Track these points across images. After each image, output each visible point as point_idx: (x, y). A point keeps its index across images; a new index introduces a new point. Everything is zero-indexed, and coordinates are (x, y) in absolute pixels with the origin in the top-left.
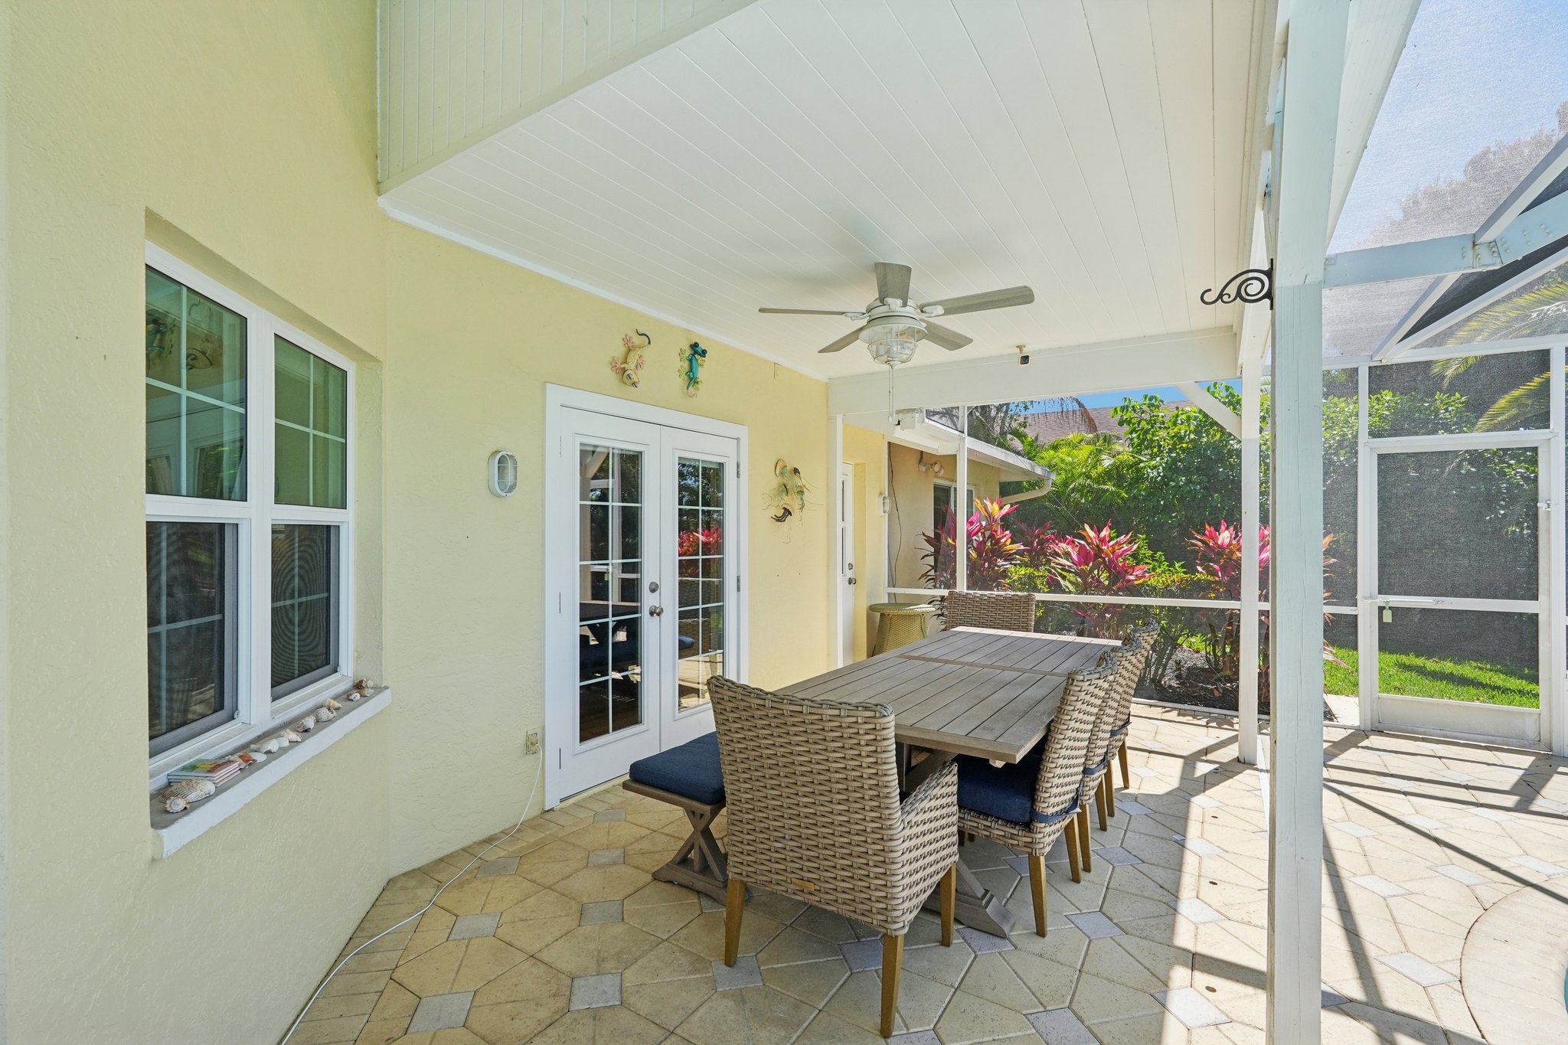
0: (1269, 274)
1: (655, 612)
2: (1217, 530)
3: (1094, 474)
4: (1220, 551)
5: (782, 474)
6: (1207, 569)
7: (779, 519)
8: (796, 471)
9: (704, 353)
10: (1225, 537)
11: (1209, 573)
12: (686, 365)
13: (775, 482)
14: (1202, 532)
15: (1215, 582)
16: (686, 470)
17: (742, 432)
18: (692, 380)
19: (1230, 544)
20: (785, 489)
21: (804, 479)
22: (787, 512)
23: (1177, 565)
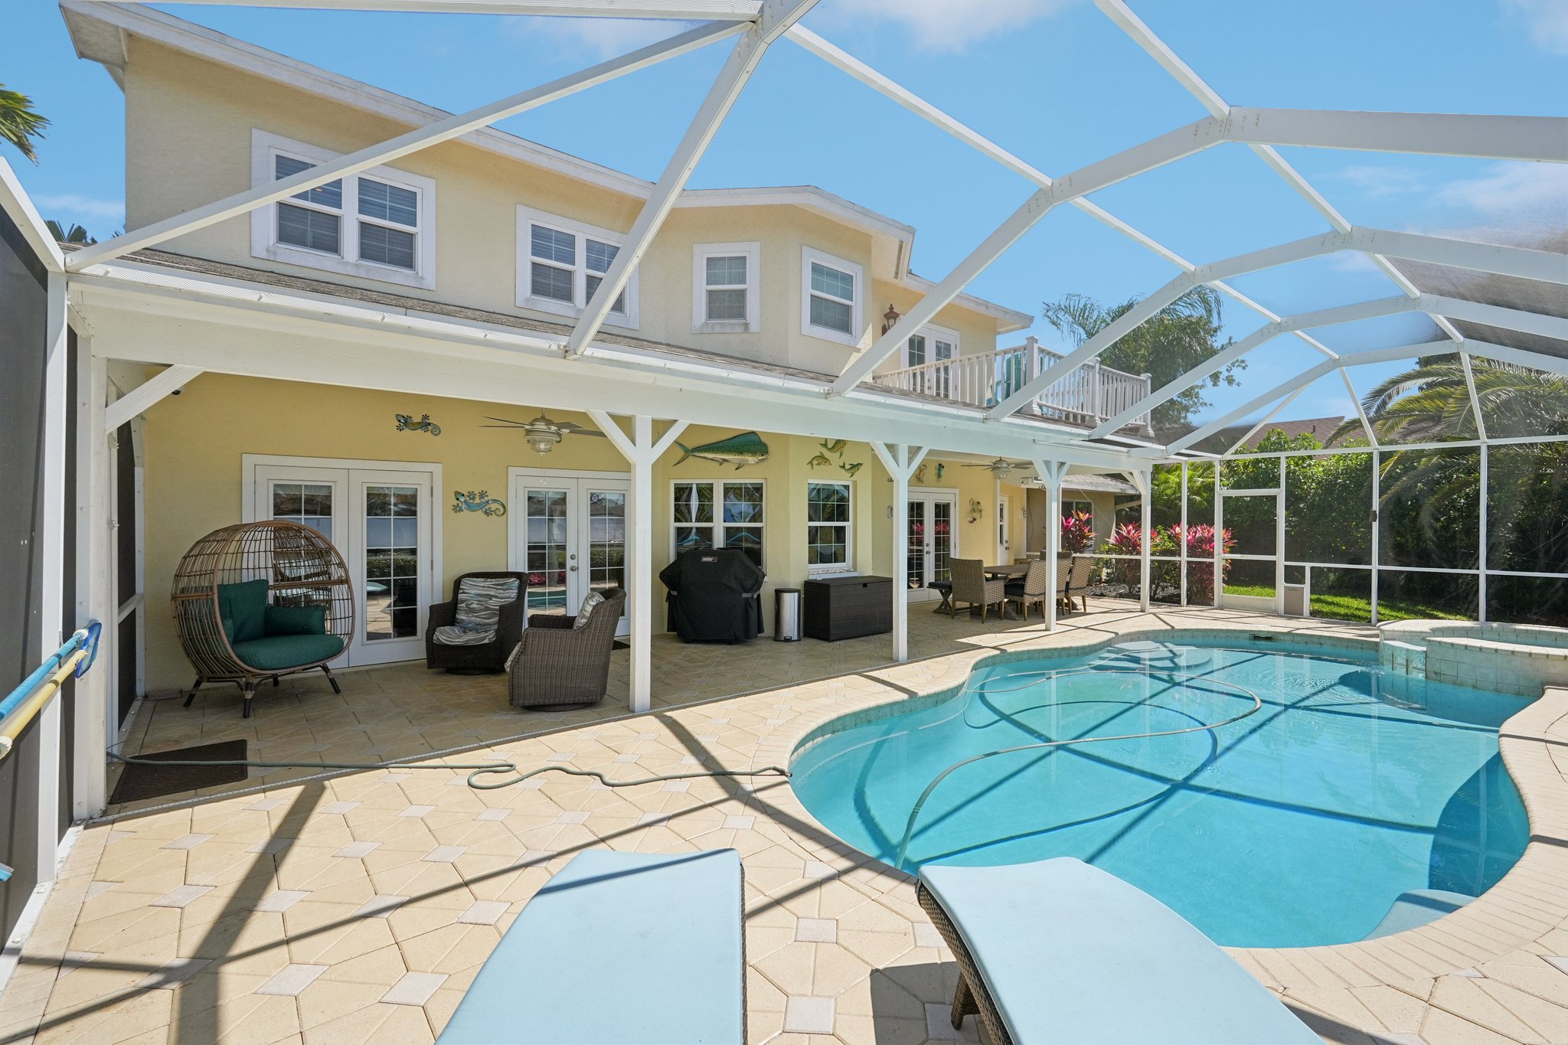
1: (928, 553)
5: (973, 504)
7: (971, 522)
8: (979, 503)
9: (943, 467)
12: (937, 471)
13: (969, 508)
16: (937, 506)
17: (957, 491)
18: (939, 476)
20: (974, 510)
21: (983, 506)
22: (975, 519)
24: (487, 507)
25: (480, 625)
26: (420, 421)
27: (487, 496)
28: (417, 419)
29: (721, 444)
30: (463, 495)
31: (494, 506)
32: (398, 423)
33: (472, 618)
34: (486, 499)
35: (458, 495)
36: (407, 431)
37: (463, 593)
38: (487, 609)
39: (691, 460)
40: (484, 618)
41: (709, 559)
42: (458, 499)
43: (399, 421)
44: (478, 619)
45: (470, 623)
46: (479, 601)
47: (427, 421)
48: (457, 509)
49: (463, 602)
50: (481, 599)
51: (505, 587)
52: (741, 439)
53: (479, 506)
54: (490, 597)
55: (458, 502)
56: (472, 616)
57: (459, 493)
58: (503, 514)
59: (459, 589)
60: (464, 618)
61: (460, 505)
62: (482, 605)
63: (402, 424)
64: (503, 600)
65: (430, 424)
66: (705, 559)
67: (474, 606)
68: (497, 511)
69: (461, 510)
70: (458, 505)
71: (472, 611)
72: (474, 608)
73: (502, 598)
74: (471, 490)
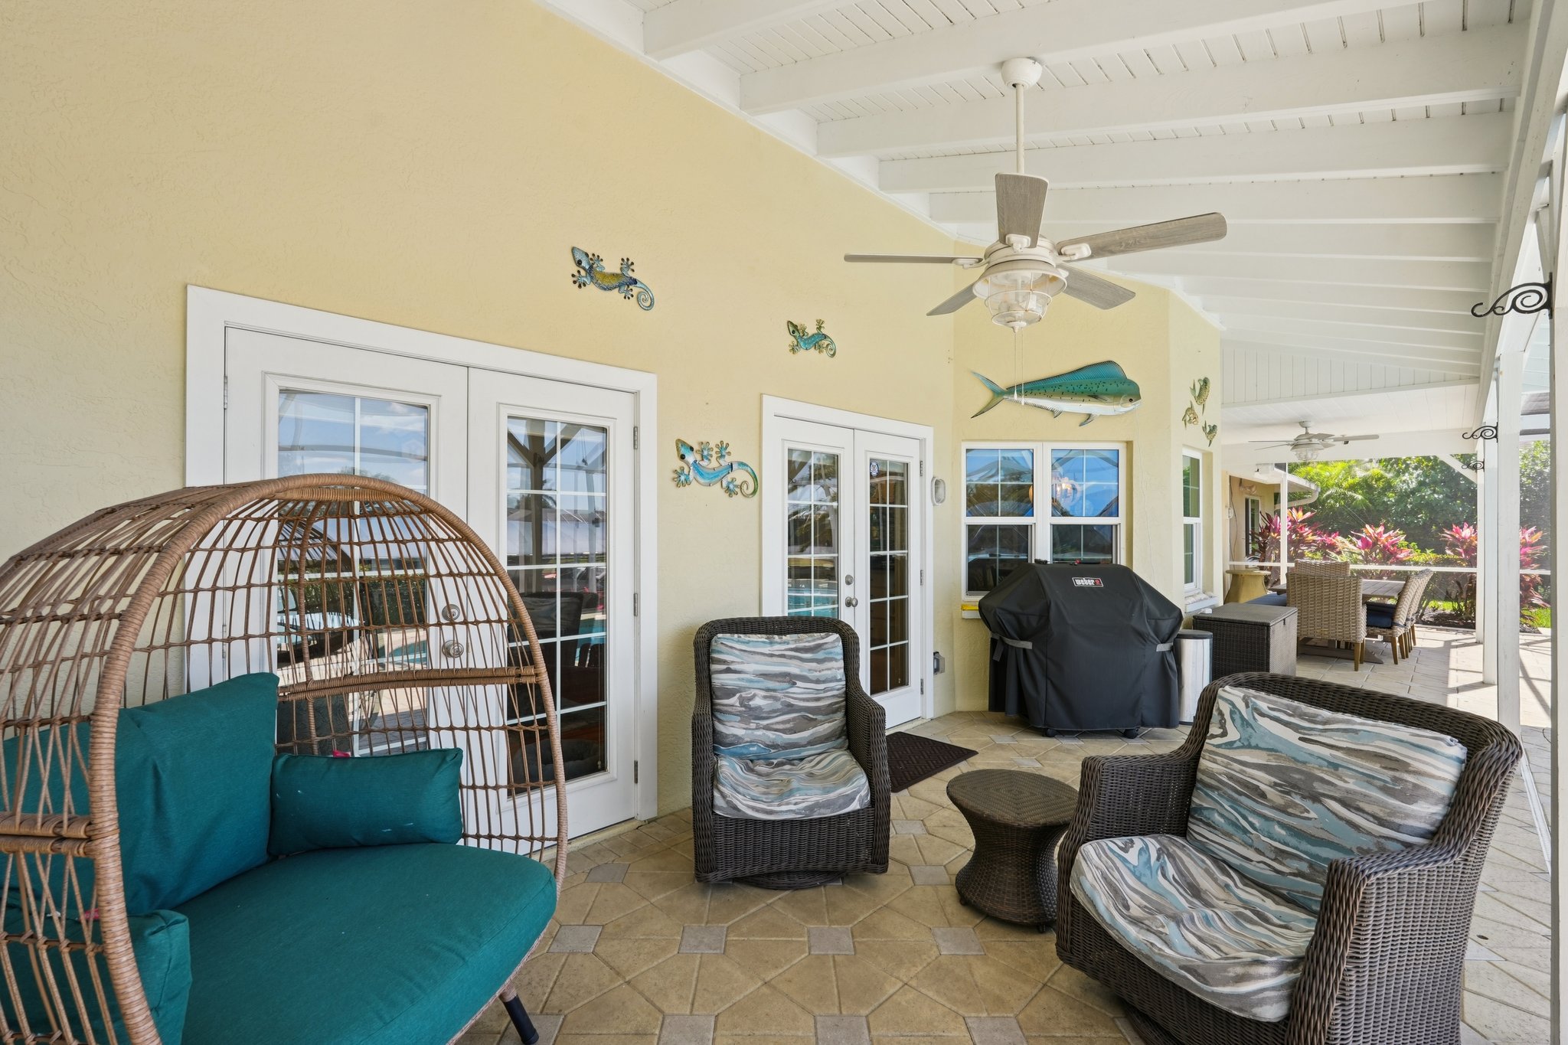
0: (1496, 428)
2: (1462, 528)
3: (1345, 484)
4: (1463, 541)
6: (1454, 552)
10: (1467, 532)
11: (1455, 554)
14: (1451, 529)
15: (1460, 559)
19: (1470, 537)
23: (1428, 551)
24: (729, 478)
25: (774, 746)
26: (618, 271)
27: (729, 453)
28: (611, 266)
29: (1058, 382)
30: (692, 449)
31: (740, 475)
32: (574, 269)
33: (760, 733)
34: (728, 459)
35: (683, 448)
36: (591, 289)
37: (728, 671)
38: (790, 708)
39: (1004, 407)
40: (784, 731)
41: (1088, 582)
42: (682, 457)
43: (579, 263)
44: (771, 735)
45: (752, 743)
46: (768, 690)
47: (630, 274)
48: (680, 479)
49: (730, 693)
50: (771, 684)
51: (820, 655)
52: (1089, 373)
53: (715, 476)
54: (791, 679)
55: (681, 463)
56: (757, 728)
57: (684, 444)
58: (754, 492)
59: (710, 660)
60: (740, 732)
61: (686, 471)
62: (776, 699)
63: (583, 273)
64: (822, 686)
65: (635, 282)
66: (1081, 582)
67: (758, 702)
68: (745, 487)
69: (687, 482)
70: (682, 469)
71: (752, 714)
72: (759, 708)
73: (818, 682)
74: (704, 440)
